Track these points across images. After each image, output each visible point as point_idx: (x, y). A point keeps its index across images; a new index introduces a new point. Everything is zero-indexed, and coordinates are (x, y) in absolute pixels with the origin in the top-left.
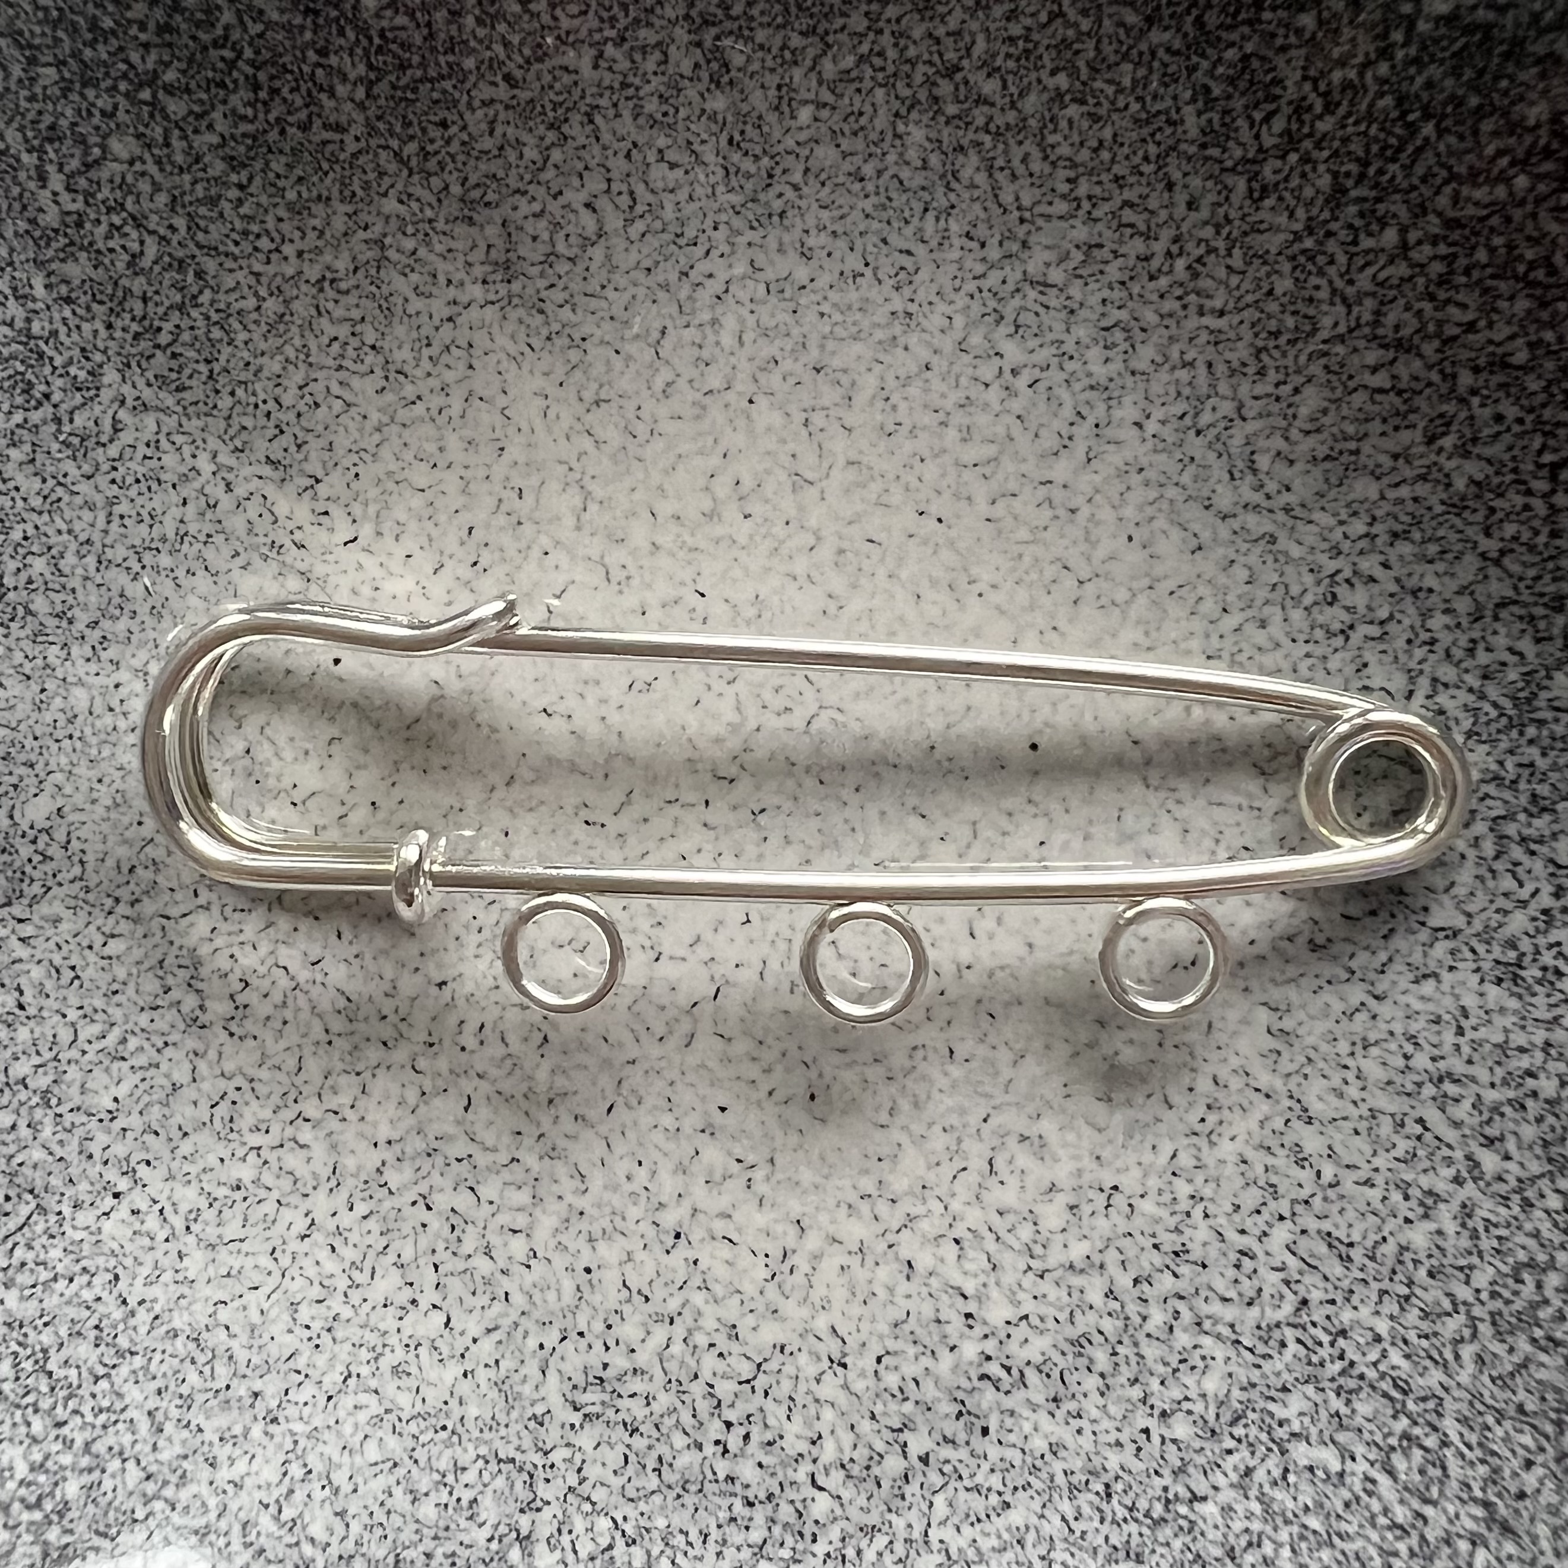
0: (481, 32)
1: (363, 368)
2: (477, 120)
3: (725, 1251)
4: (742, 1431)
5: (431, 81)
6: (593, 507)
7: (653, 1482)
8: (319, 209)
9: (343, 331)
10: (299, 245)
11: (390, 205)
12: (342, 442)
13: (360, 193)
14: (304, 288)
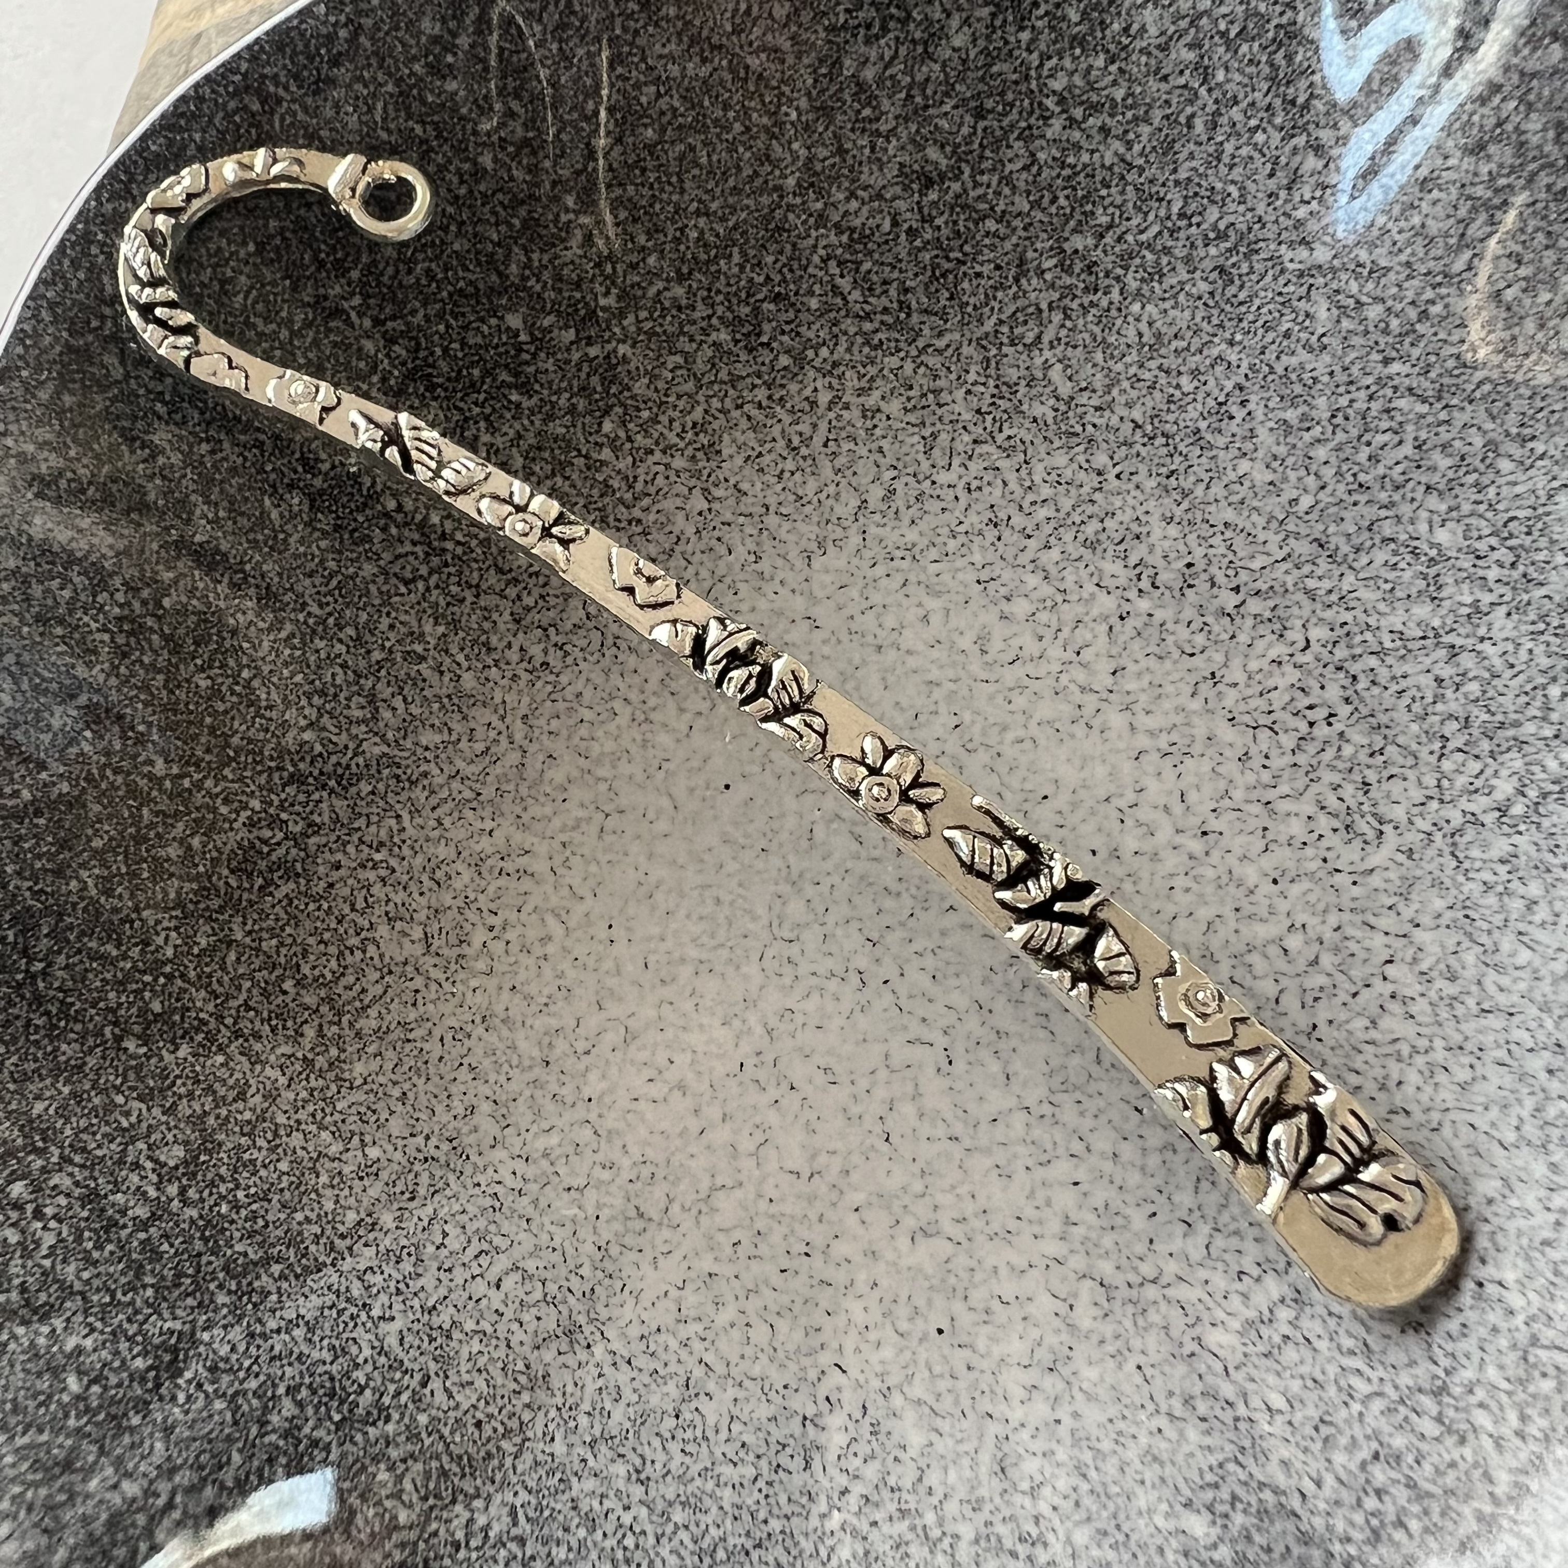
0: (396, 1416)
1: (697, 1417)
2: (466, 1399)
3: (1193, 797)
4: (1308, 713)
5: (447, 1445)
6: (719, 1182)
7: (1391, 750)
8: (584, 1507)
9: (674, 1447)
10: (619, 1511)
11: (559, 1448)
12: (764, 1411)
13: (558, 1475)
14: (652, 1493)
